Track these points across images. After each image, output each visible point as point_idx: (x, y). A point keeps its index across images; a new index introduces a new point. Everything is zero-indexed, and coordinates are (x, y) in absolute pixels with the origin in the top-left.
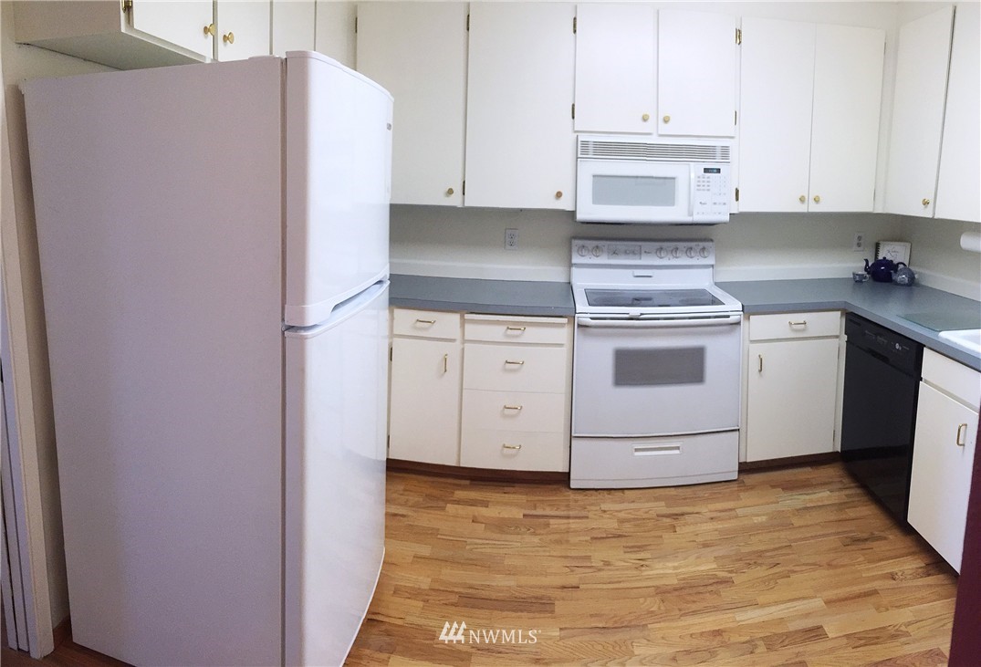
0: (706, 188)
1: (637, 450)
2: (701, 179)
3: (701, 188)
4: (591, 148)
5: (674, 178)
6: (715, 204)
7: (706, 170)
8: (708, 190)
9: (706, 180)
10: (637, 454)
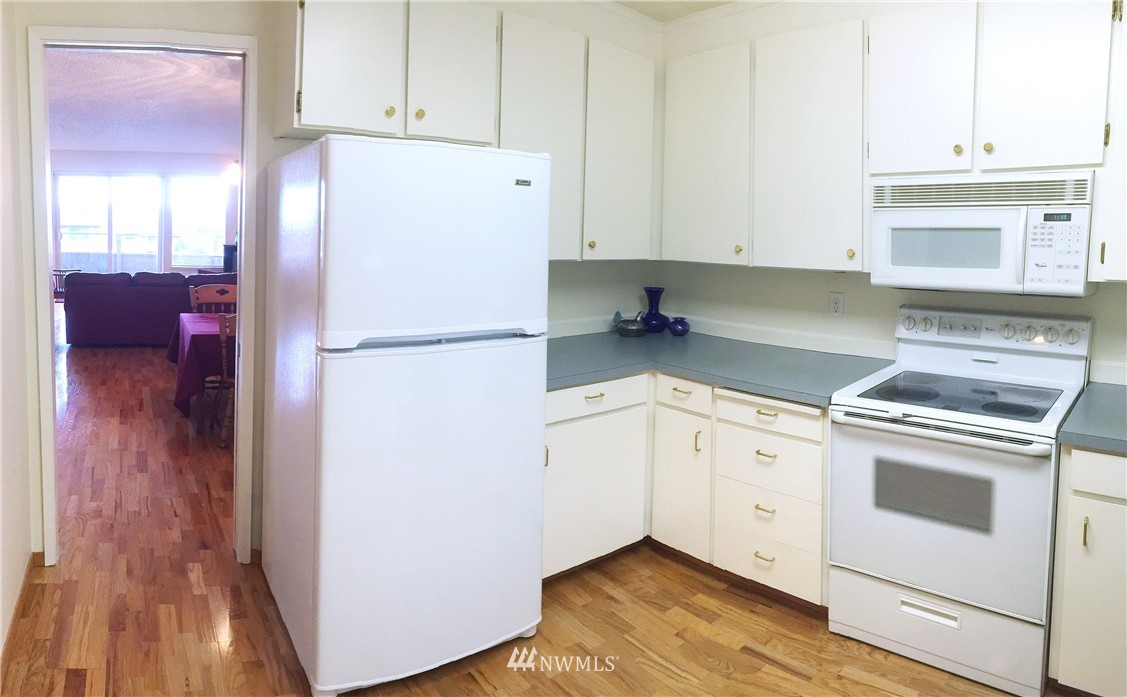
0: (1046, 243)
1: (903, 603)
2: (1039, 231)
3: (1039, 243)
4: (888, 194)
5: (999, 229)
6: (1060, 266)
7: (1048, 217)
8: (1050, 246)
9: (1047, 231)
10: (905, 608)
